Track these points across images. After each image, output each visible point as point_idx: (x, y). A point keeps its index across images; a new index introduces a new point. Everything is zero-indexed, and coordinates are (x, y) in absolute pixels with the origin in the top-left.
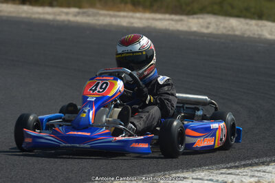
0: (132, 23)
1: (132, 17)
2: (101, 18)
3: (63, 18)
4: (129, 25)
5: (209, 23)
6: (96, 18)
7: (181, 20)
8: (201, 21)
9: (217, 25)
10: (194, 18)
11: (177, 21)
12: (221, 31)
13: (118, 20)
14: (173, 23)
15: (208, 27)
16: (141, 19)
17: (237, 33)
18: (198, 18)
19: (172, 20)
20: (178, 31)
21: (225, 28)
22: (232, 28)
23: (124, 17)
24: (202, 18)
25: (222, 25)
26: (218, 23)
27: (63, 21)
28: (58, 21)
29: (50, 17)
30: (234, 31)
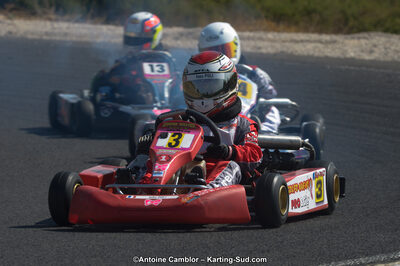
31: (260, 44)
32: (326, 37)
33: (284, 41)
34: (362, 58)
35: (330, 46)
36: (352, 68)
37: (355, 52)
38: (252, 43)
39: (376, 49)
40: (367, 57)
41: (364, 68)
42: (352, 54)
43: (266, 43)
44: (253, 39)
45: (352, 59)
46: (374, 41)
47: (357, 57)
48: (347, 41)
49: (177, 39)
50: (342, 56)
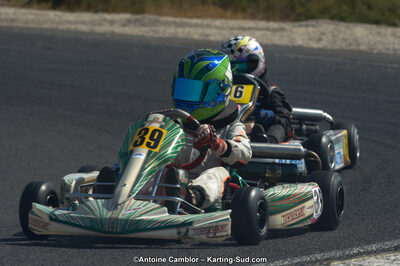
0: (208, 35)
1: (208, 26)
2: (162, 28)
3: (105, 28)
4: (202, 38)
5: (323, 34)
6: (154, 28)
7: (282, 29)
8: (311, 29)
9: (334, 36)
10: (301, 26)
11: (275, 30)
12: (340, 45)
13: (187, 30)
14: (268, 33)
15: (319, 40)
16: (221, 28)
17: (363, 48)
18: (307, 26)
19: (268, 29)
20: (275, 45)
21: (344, 40)
22: (356, 40)
23: (196, 25)
24: (313, 26)
25: (341, 36)
26: (336, 33)
27: (104, 34)
28: (96, 34)
29: (85, 28)
30: (358, 45)
31: (208, 31)
32: (273, 25)
33: (232, 29)
34: (310, 45)
35: (278, 34)
36: (301, 56)
37: (303, 40)
38: (200, 30)
39: (323, 37)
40: (315, 45)
41: (312, 57)
42: (299, 42)
43: (214, 31)
44: (200, 26)
45: (300, 47)
46: (322, 29)
47: (305, 45)
48: (295, 29)
49: (124, 25)
50: (290, 45)
